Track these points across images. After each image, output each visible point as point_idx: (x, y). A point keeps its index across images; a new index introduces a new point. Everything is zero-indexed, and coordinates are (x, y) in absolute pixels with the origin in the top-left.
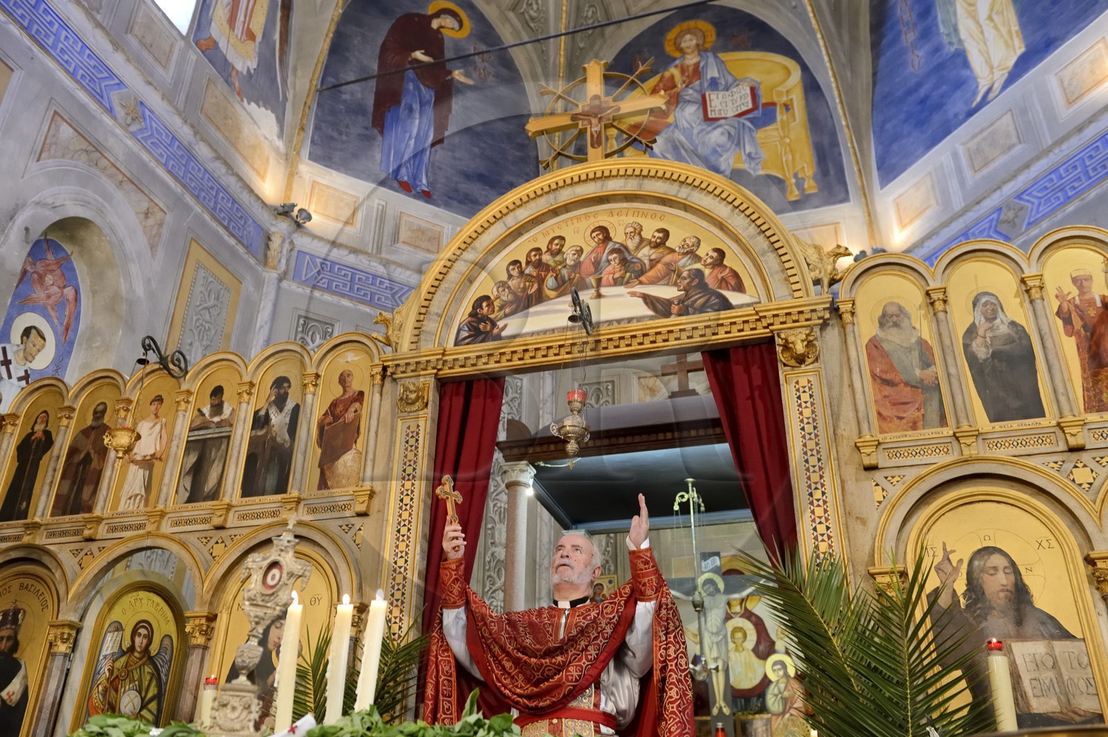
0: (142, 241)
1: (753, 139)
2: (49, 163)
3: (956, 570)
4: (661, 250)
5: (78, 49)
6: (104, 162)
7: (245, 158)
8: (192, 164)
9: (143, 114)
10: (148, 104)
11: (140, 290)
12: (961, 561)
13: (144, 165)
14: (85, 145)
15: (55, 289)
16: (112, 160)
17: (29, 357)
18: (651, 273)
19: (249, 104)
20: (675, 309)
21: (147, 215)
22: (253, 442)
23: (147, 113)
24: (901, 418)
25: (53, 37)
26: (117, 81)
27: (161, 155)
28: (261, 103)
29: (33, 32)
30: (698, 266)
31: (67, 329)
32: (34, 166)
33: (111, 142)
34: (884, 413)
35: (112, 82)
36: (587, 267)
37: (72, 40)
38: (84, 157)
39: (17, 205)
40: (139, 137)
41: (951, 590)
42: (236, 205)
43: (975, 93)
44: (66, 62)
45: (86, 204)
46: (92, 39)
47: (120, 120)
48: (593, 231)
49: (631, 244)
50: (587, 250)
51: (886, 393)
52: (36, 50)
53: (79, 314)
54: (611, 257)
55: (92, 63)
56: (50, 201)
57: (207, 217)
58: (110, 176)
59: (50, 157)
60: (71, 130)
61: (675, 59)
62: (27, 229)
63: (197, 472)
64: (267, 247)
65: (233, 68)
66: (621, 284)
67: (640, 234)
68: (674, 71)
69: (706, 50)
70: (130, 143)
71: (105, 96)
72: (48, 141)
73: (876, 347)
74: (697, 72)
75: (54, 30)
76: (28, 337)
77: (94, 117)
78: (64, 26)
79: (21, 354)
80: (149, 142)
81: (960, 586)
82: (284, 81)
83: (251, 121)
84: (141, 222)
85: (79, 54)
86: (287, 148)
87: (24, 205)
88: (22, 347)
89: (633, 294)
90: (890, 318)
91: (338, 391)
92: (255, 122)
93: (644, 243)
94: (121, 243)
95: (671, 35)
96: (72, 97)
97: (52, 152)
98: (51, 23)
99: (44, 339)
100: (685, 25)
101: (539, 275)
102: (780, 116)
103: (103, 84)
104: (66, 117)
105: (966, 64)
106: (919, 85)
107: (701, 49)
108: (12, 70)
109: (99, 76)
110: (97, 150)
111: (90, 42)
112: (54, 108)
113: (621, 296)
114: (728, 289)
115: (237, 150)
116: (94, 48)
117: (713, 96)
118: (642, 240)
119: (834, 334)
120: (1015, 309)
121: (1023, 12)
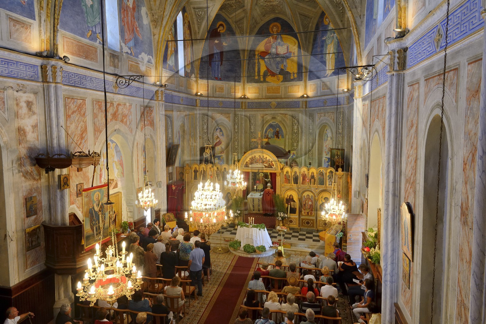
7: (191, 89)
9: (183, 99)
10: (183, 96)
18: (265, 162)
30: (270, 162)
34: (285, 182)
35: (180, 98)
36: (258, 160)
42: (192, 100)
43: (326, 73)
44: (176, 102)
46: (178, 95)
48: (259, 156)
52: (174, 104)
61: (271, 34)
63: (217, 177)
64: (196, 102)
66: (261, 163)
68: (271, 38)
69: (279, 33)
71: (180, 102)
74: (276, 40)
80: (184, 103)
81: (288, 197)
83: (192, 80)
85: (177, 99)
90: (287, 172)
95: (271, 26)
100: (275, 24)
101: (253, 160)
105: (326, 65)
107: (277, 32)
117: (279, 47)
118: (264, 158)
119: (282, 173)
120: (298, 174)
121: (336, 63)
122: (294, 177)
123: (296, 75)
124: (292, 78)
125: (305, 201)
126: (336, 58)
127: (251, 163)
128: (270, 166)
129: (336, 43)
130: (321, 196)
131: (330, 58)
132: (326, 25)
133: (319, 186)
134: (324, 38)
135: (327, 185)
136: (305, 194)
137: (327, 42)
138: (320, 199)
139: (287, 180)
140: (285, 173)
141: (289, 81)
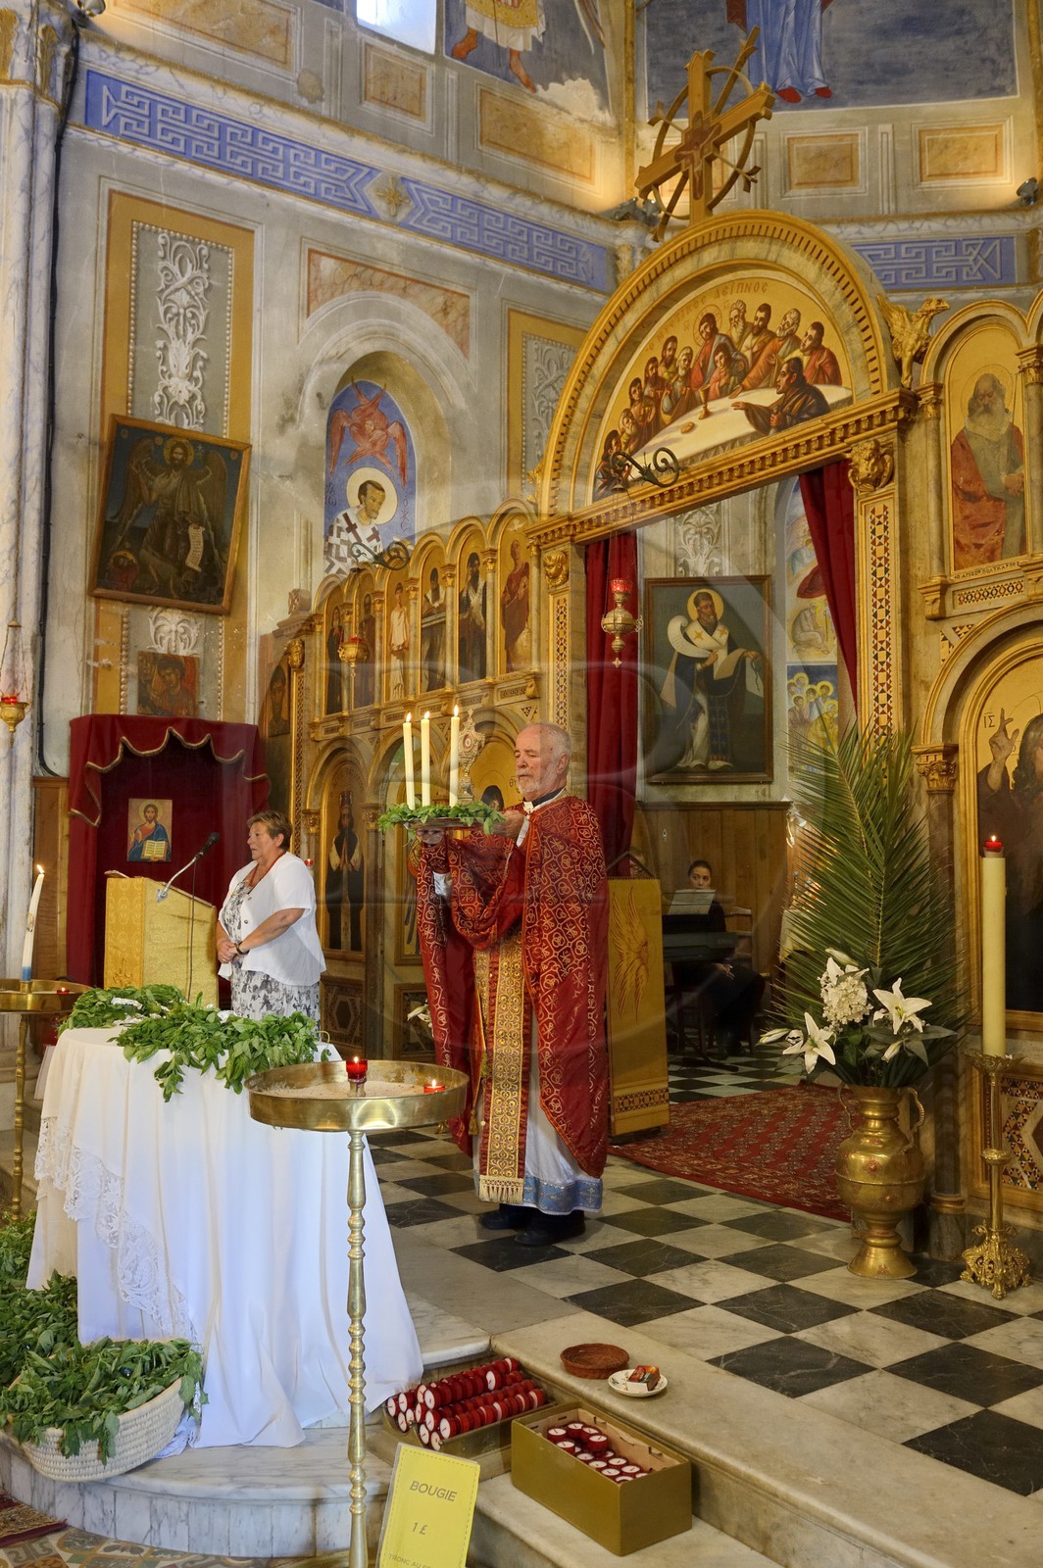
0: (448, 344)
2: (321, 312)
3: (1011, 742)
4: (763, 337)
5: (312, 161)
6: (378, 276)
7: (558, 168)
8: (486, 216)
9: (408, 190)
10: (409, 176)
11: (460, 402)
12: (1017, 731)
13: (426, 254)
14: (352, 270)
15: (379, 433)
16: (387, 269)
17: (371, 513)
18: (752, 374)
19: (546, 88)
20: (774, 419)
21: (445, 311)
22: (461, 627)
23: (413, 186)
24: (978, 546)
25: (281, 165)
26: (366, 170)
27: (444, 229)
28: (564, 76)
29: (260, 175)
30: (797, 353)
31: (403, 470)
32: (306, 323)
33: (381, 248)
34: (963, 541)
35: (361, 176)
36: (697, 375)
37: (302, 155)
38: (355, 283)
39: (301, 375)
40: (411, 223)
41: (1002, 769)
42: (560, 237)
44: (304, 185)
45: (371, 336)
46: (323, 140)
47: (384, 216)
48: (701, 324)
49: (735, 335)
50: (696, 351)
51: (967, 512)
52: (268, 193)
53: (411, 448)
54: (717, 358)
55: (332, 167)
56: (333, 352)
57: (523, 275)
58: (391, 289)
59: (319, 305)
60: (332, 261)
62: (319, 395)
63: (431, 659)
64: (616, 269)
65: (512, 52)
66: (726, 395)
67: (743, 318)
70: (402, 237)
71: (358, 197)
72: (312, 287)
73: (962, 446)
75: (280, 157)
76: (365, 495)
77: (353, 231)
78: (289, 143)
79: (364, 514)
80: (425, 222)
81: (1012, 764)
82: (593, 22)
83: (555, 111)
84: (441, 324)
85: (315, 166)
86: (617, 115)
87: (309, 370)
88: (362, 506)
89: (736, 406)
90: (983, 401)
91: (511, 566)
92: (562, 109)
93: (748, 329)
94: (423, 358)
96: (322, 222)
97: (320, 298)
98: (275, 151)
99: (383, 490)
101: (656, 394)
103: (352, 185)
104: (323, 250)
108: (252, 232)
109: (345, 178)
110: (368, 267)
111: (323, 145)
112: (308, 246)
113: (724, 410)
114: (825, 383)
115: (543, 162)
116: (329, 149)
118: (746, 325)
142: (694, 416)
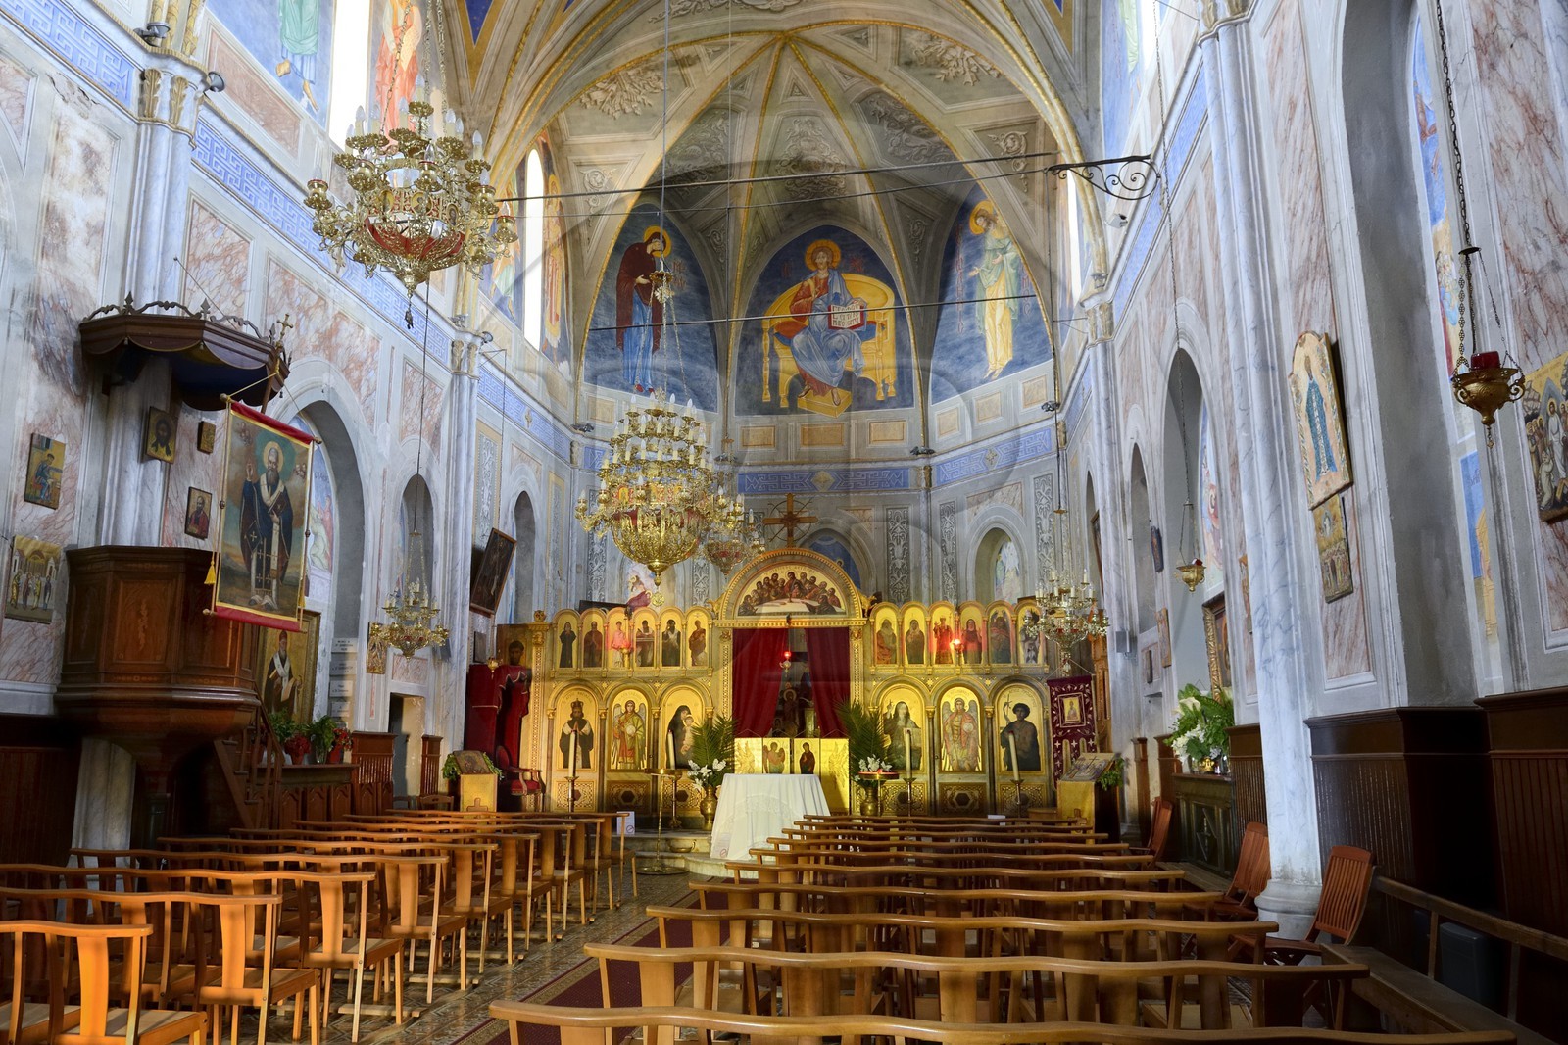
1: (859, 349)
2: (514, 472)
3: (892, 708)
4: (813, 586)
6: (524, 456)
7: (560, 403)
8: (547, 427)
9: (532, 415)
10: (533, 409)
12: (894, 705)
13: (535, 445)
14: (520, 453)
16: (526, 453)
18: (809, 595)
20: (817, 610)
22: (664, 644)
24: (884, 659)
30: (826, 594)
33: (526, 443)
34: (880, 657)
36: (787, 589)
38: (520, 459)
40: (532, 431)
41: (890, 713)
43: (986, 371)
47: (526, 427)
48: (789, 574)
49: (802, 582)
50: (786, 581)
51: (881, 650)
54: (795, 586)
56: (515, 496)
57: (553, 455)
58: (527, 462)
59: (513, 468)
60: (516, 449)
61: (812, 272)
63: (643, 654)
64: (572, 451)
65: (554, 349)
66: (799, 598)
67: (805, 578)
68: (810, 282)
69: (833, 269)
70: (530, 438)
72: (513, 461)
73: (880, 634)
74: (825, 287)
77: (521, 434)
86: (575, 380)
89: (802, 602)
90: (886, 624)
91: (695, 629)
93: (807, 582)
95: (810, 250)
96: (515, 431)
97: (514, 465)
100: (823, 242)
101: (769, 589)
102: (878, 334)
105: (984, 348)
106: (960, 346)
107: (830, 268)
108: (502, 436)
110: (523, 451)
112: (511, 442)
114: (836, 605)
115: (558, 401)
117: (836, 309)
119: (868, 630)
120: (922, 628)
121: (1015, 333)
122: (910, 641)
123: (892, 391)
124: (880, 396)
125: (952, 721)
126: (1014, 321)
127: (761, 601)
128: (828, 606)
129: (1013, 278)
130: (1003, 701)
131: (997, 323)
132: (978, 236)
133: (994, 665)
134: (973, 274)
135: (1022, 661)
136: (949, 698)
137: (984, 282)
138: (1001, 712)
139: (885, 650)
140: (878, 628)
141: (871, 408)
142: (786, 601)
